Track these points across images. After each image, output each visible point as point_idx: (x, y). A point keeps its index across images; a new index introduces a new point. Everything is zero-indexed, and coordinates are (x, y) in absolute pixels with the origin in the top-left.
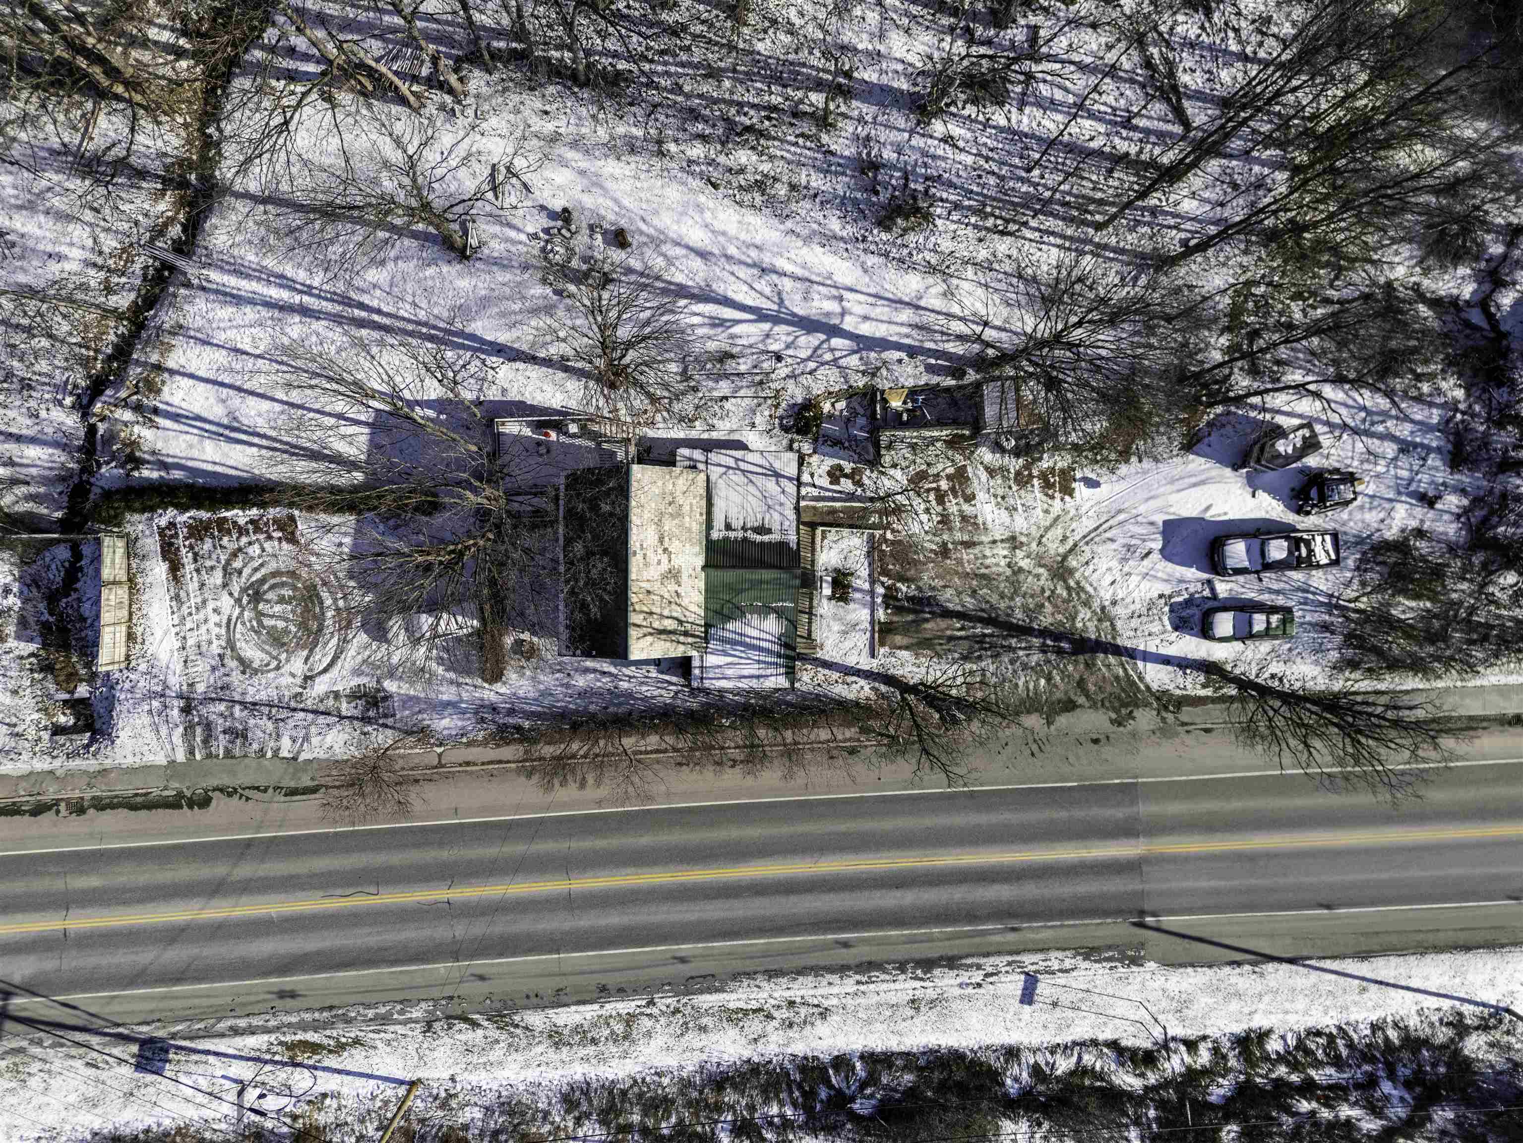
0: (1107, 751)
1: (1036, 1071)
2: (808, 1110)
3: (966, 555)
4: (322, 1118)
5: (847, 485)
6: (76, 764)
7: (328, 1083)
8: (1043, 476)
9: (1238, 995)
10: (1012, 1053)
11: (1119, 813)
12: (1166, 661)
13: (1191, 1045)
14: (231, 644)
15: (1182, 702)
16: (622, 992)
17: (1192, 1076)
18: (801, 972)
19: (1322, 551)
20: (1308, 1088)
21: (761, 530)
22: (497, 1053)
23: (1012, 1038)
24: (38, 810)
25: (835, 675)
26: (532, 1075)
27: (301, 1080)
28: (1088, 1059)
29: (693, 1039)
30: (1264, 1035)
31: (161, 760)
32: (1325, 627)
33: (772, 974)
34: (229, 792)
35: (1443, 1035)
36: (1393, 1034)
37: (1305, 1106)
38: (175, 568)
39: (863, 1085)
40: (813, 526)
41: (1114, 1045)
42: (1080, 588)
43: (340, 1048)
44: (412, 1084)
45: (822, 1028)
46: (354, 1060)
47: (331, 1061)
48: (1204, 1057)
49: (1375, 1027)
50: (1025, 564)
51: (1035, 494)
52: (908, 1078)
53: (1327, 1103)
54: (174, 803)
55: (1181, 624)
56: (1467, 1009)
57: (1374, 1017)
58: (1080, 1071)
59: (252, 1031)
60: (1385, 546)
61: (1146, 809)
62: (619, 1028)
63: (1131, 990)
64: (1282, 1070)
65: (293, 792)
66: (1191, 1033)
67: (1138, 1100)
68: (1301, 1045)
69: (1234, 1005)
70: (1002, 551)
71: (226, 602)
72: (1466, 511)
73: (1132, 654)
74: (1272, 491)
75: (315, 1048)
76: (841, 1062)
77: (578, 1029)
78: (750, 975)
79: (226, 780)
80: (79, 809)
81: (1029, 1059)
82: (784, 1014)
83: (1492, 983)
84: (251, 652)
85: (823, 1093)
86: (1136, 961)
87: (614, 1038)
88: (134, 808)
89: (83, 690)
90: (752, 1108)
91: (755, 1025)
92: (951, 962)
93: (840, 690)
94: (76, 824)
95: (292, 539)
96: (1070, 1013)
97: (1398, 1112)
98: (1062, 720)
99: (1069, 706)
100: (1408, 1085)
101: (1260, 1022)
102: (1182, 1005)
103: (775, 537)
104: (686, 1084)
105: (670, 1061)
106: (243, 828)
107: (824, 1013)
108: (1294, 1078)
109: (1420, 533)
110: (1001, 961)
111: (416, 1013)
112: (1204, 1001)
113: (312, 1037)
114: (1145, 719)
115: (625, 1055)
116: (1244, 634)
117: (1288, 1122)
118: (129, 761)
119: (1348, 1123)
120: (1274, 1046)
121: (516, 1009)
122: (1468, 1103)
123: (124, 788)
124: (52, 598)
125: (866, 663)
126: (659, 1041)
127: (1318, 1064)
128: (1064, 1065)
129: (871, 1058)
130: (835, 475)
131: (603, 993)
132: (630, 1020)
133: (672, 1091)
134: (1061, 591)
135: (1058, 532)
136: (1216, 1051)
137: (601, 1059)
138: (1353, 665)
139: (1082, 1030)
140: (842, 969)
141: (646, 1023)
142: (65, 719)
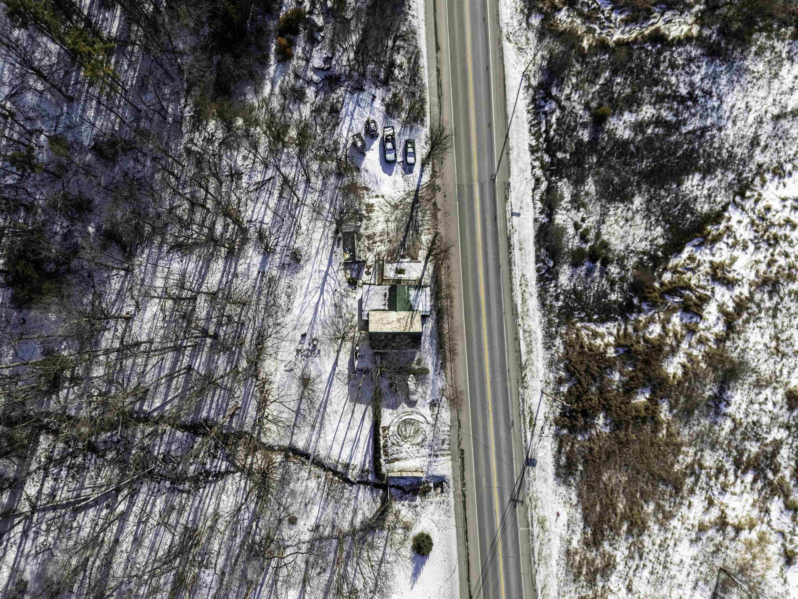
0: (448, 193)
1: (541, 213)
2: (551, 280)
3: (391, 235)
4: (552, 417)
5: (371, 270)
6: (451, 485)
7: (541, 416)
8: (368, 213)
9: (518, 154)
10: (536, 220)
11: (466, 189)
12: (421, 176)
13: (533, 168)
14: (418, 444)
15: (434, 171)
16: (517, 333)
17: (543, 167)
18: (511, 282)
19: (389, 132)
20: (547, 132)
21: (385, 295)
22: (534, 369)
23: (531, 220)
24: (464, 495)
25: (426, 273)
26: (540, 359)
27: (540, 423)
28: (537, 198)
29: (531, 313)
30: (531, 146)
31: (450, 463)
32: (411, 128)
33: (512, 290)
34: (460, 443)
35: (531, 91)
36: (531, 107)
37: (552, 133)
38: (397, 460)
39: (545, 264)
40: (383, 280)
41: (533, 190)
42: (401, 201)
43: (531, 412)
44: (542, 392)
45: (528, 276)
46: (534, 409)
47: (535, 415)
48: (537, 163)
49: (529, 112)
50: (393, 217)
51: (373, 215)
52: (542, 250)
53: (551, 126)
54: (463, 459)
55: (411, 171)
56: (523, 84)
57: (525, 113)
58: (541, 200)
59: (526, 437)
60: (387, 111)
61: (465, 181)
62: (527, 334)
63: (517, 186)
64: (541, 140)
65: (460, 426)
66: (530, 167)
67: (550, 182)
68: (534, 135)
69: (521, 155)
70: (390, 224)
71: (406, 446)
72: (377, 87)
73: (419, 185)
74: (372, 144)
75: (531, 419)
76: (538, 270)
77: (527, 346)
78: (512, 297)
79: (456, 445)
80: (464, 485)
81: (537, 215)
82: (523, 287)
83: (515, 78)
84: (419, 439)
85: (547, 275)
86: (509, 184)
87: (530, 336)
88: (464, 470)
89: (432, 485)
90: (551, 296)
91: (527, 295)
92: (509, 239)
93: (431, 271)
94: (468, 486)
95: (389, 427)
96: (524, 204)
97: (554, 105)
98: (439, 206)
99: (435, 204)
100: (546, 102)
101: (527, 147)
102: (522, 171)
103: (387, 292)
104: (544, 315)
105: (537, 320)
106: (469, 440)
107: (523, 275)
108: (544, 136)
109: (383, 100)
110: (509, 224)
111: (521, 391)
112: (520, 164)
113: (528, 420)
114: (438, 182)
115: (535, 333)
116: (414, 154)
117: (556, 137)
118: (451, 471)
119: (557, 119)
120: (534, 143)
121: (521, 364)
122: (551, 84)
123: (459, 472)
124: (405, 493)
125: (423, 264)
126: (531, 323)
127: (540, 129)
128: (539, 205)
129: (537, 262)
130: (368, 273)
131: (517, 339)
132: (525, 331)
133: (546, 319)
134: (401, 207)
135: (384, 208)
136: (535, 160)
137: (536, 339)
138: (422, 120)
139: (529, 199)
140: (511, 270)
141: (526, 327)
142: (439, 490)
